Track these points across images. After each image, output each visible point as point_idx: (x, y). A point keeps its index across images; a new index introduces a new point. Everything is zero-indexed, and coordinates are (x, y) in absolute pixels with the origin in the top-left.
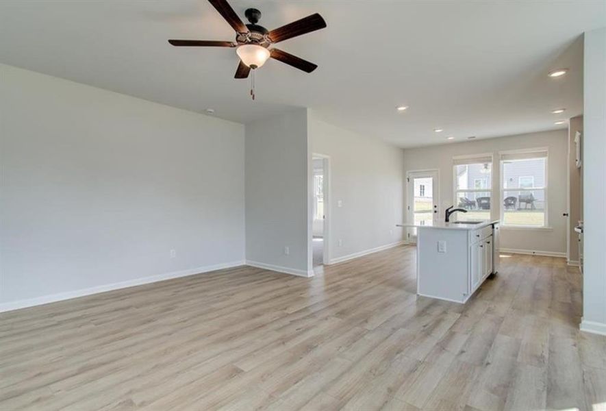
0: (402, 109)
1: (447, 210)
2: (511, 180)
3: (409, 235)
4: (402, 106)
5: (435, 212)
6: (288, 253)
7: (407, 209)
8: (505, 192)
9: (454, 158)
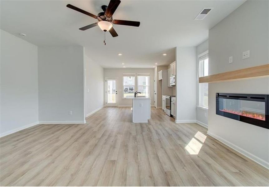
0: (120, 55)
1: (135, 93)
2: (126, 82)
3: (106, 103)
4: (120, 54)
5: (116, 94)
6: (72, 114)
7: (105, 92)
8: (139, 87)
9: (123, 74)
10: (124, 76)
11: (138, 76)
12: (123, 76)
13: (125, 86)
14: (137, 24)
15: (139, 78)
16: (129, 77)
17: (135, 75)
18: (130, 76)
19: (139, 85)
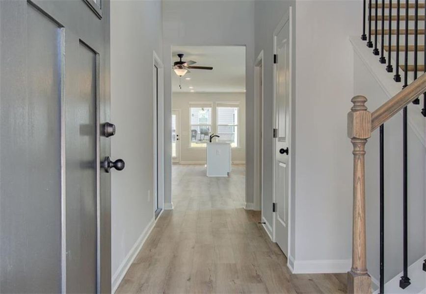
1: (211, 136)
5: (178, 139)
8: (219, 127)
9: (190, 103)
10: (193, 107)
11: (217, 106)
12: (190, 107)
13: (194, 125)
14: (211, 68)
15: (220, 110)
16: (201, 109)
17: (212, 105)
18: (203, 107)
19: (219, 124)
